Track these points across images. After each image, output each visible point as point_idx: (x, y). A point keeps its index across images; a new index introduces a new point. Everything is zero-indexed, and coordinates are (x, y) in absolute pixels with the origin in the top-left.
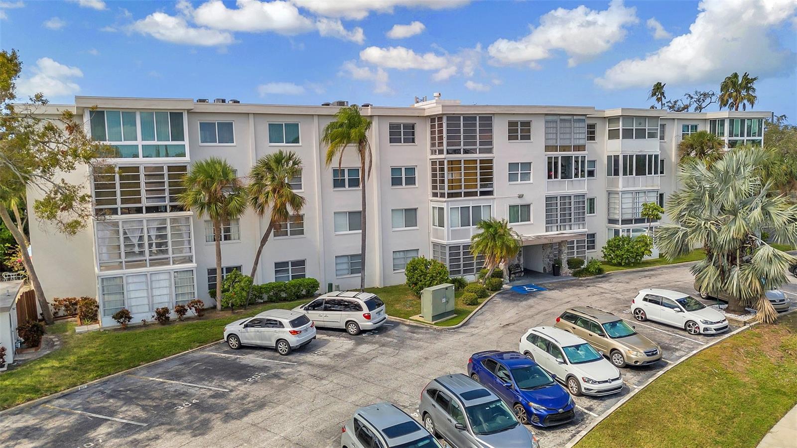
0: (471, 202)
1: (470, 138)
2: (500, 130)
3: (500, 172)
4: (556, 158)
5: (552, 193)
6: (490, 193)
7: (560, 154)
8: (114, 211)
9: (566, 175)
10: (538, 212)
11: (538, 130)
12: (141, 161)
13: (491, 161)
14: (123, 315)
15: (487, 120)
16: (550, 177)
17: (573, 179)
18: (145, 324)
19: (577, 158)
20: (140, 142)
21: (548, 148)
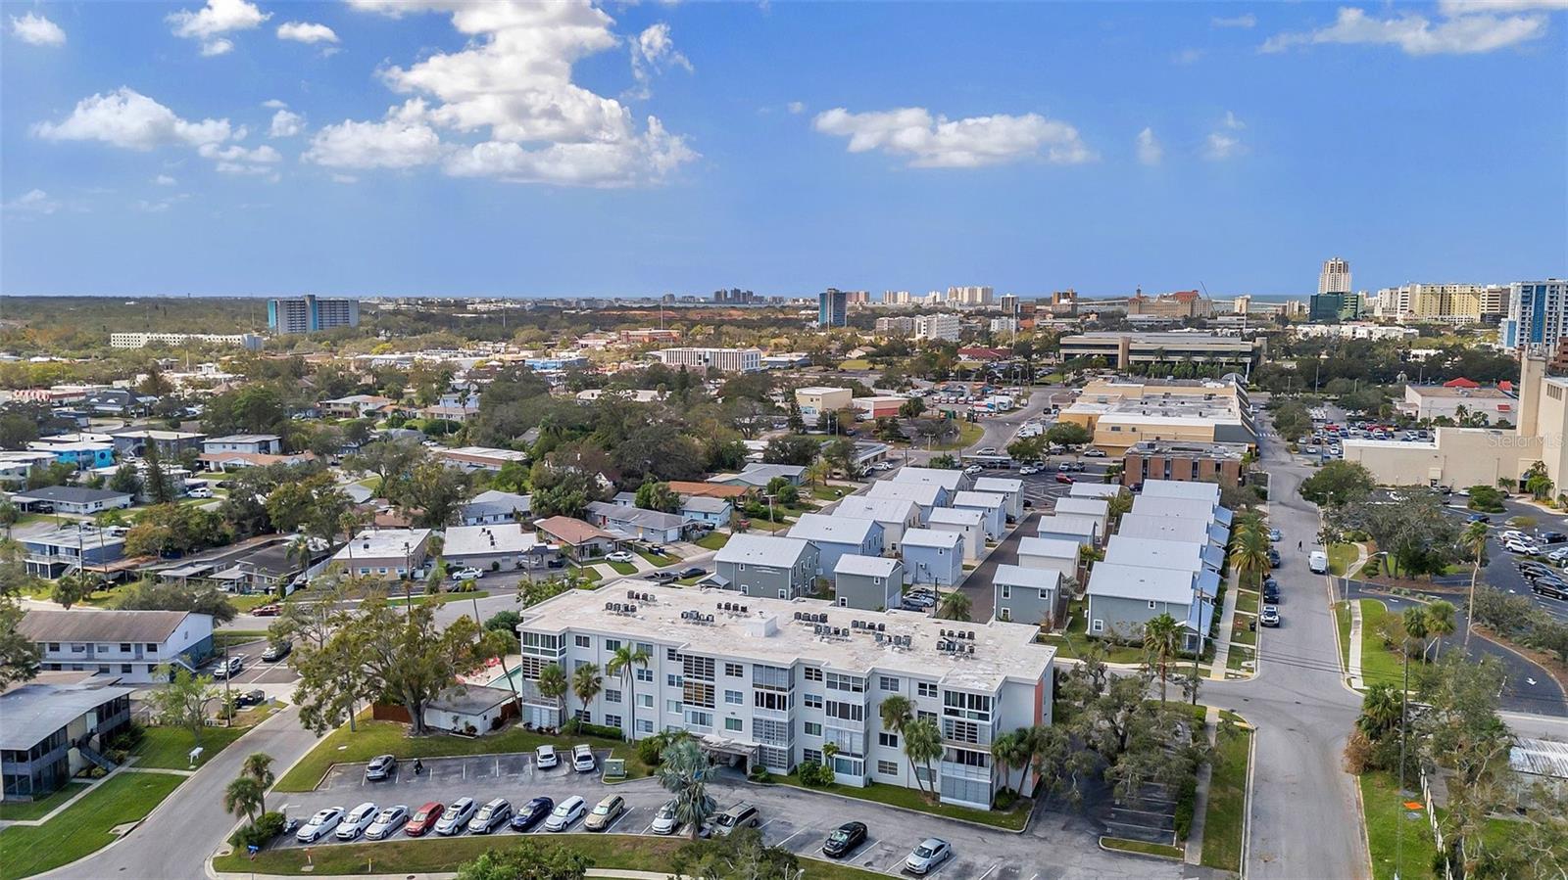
0: (699, 709)
1: (699, 671)
2: (720, 669)
3: (719, 696)
4: (762, 694)
5: (756, 716)
6: (713, 707)
7: (766, 691)
8: (529, 677)
9: (771, 706)
10: (748, 726)
11: (748, 672)
12: (539, 656)
13: (713, 687)
14: (529, 725)
15: (711, 661)
16: (757, 704)
17: (776, 710)
18: (534, 731)
19: (779, 696)
20: (540, 648)
21: (754, 686)
